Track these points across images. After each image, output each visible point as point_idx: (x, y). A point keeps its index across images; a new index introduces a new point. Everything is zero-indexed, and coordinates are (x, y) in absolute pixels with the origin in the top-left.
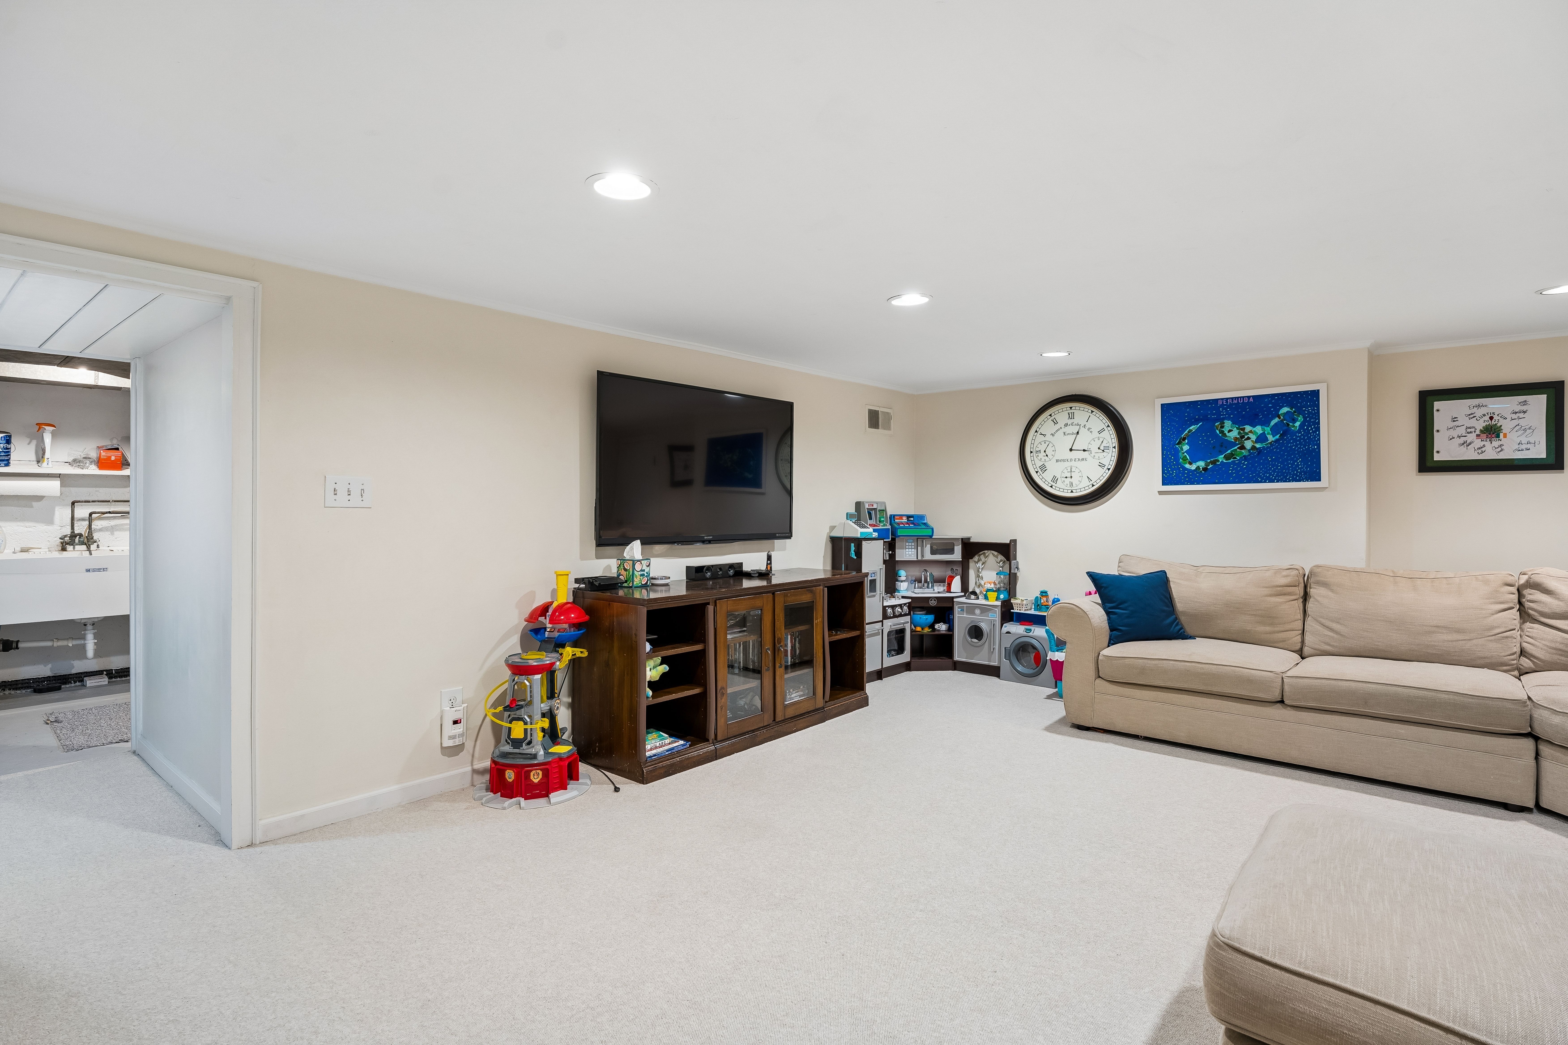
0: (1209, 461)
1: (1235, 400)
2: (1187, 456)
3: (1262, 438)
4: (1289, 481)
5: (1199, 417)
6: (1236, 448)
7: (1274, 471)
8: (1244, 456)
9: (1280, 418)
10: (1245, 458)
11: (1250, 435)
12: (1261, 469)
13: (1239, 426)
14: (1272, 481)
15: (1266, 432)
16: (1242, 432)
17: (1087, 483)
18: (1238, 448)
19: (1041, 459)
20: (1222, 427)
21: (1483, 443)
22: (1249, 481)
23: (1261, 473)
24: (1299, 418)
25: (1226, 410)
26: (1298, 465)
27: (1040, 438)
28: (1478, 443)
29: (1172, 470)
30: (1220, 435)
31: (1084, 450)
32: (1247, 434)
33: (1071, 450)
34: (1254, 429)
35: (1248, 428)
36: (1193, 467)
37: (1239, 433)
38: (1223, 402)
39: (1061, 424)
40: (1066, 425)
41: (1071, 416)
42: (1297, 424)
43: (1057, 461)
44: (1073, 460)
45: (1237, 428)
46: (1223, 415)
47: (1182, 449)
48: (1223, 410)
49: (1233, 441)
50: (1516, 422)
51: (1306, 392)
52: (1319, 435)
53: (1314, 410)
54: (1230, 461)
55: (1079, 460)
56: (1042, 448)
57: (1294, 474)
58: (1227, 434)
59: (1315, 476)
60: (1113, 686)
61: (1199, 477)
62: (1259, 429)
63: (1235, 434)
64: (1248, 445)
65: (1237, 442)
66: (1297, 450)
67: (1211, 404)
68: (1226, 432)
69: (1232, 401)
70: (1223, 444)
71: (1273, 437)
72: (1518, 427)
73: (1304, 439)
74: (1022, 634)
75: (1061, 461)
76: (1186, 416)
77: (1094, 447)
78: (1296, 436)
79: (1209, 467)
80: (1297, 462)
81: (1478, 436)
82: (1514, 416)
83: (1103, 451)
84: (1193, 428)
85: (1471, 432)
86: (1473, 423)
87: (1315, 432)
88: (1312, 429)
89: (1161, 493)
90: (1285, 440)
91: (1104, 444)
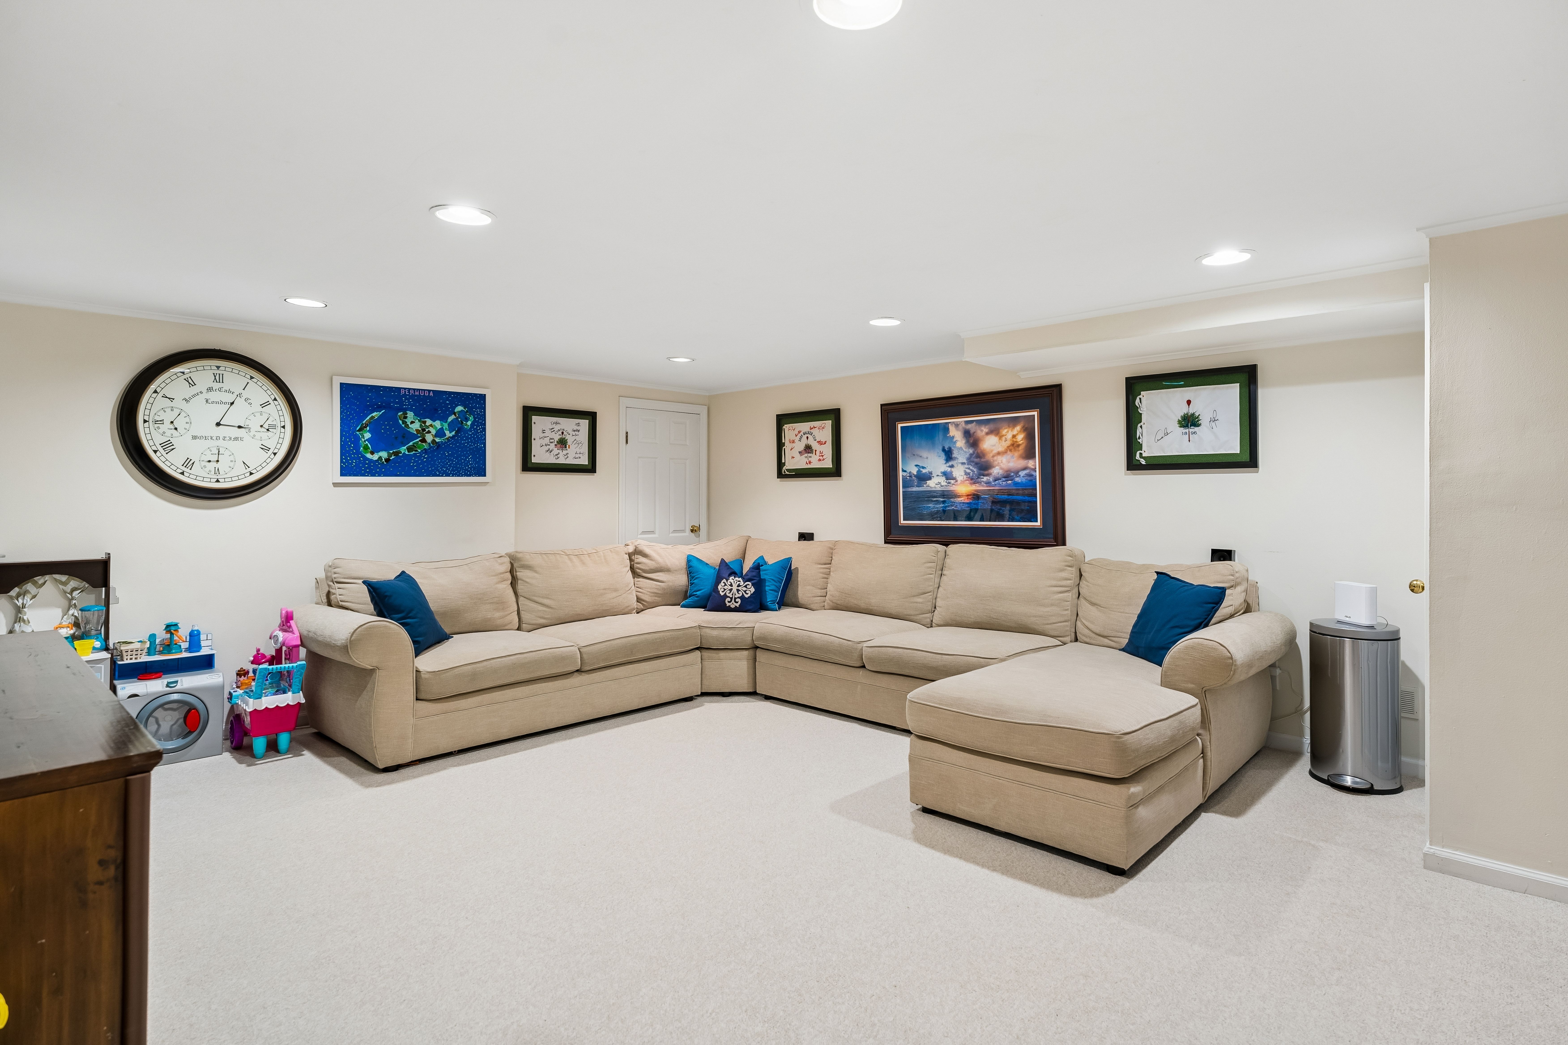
0: (391, 452)
1: (417, 391)
2: (369, 444)
3: (440, 433)
4: (462, 476)
5: (382, 404)
6: (418, 440)
7: (450, 466)
8: (425, 449)
9: (456, 416)
10: (425, 451)
11: (431, 429)
12: (439, 463)
13: (421, 419)
14: (448, 475)
15: (444, 428)
16: (423, 425)
17: (242, 470)
18: (420, 441)
19: (164, 433)
20: (406, 418)
21: (559, 451)
22: (429, 475)
23: (439, 467)
24: (471, 418)
25: (409, 401)
26: (469, 461)
27: (160, 402)
28: (556, 451)
29: (352, 459)
30: (403, 426)
31: (240, 427)
32: (428, 427)
33: (218, 424)
34: (434, 423)
35: (429, 422)
36: (375, 457)
37: (421, 426)
38: (405, 392)
39: (201, 386)
40: (210, 389)
41: (217, 379)
42: (469, 423)
43: (194, 437)
44: (221, 438)
45: (419, 421)
46: (406, 405)
47: (363, 437)
48: (405, 400)
49: (415, 433)
50: (574, 438)
51: (475, 395)
52: (485, 435)
53: (481, 412)
54: (412, 453)
55: (230, 438)
56: (168, 417)
57: (466, 470)
58: (410, 426)
59: (482, 472)
60: (437, 704)
61: (381, 469)
62: (438, 424)
63: (416, 426)
64: (429, 438)
65: (419, 435)
66: (469, 447)
67: (394, 392)
68: (409, 423)
69: (414, 393)
70: (406, 436)
71: (450, 433)
72: (575, 441)
73: (473, 437)
74: (164, 691)
75: (200, 438)
76: (368, 401)
77: (254, 424)
78: (468, 434)
79: (391, 458)
80: (468, 458)
81: (556, 445)
82: (574, 433)
83: (268, 430)
84: (376, 414)
85: (552, 443)
86: (553, 435)
87: (481, 432)
88: (480, 429)
89: (336, 485)
90: (460, 437)
91: (269, 422)
